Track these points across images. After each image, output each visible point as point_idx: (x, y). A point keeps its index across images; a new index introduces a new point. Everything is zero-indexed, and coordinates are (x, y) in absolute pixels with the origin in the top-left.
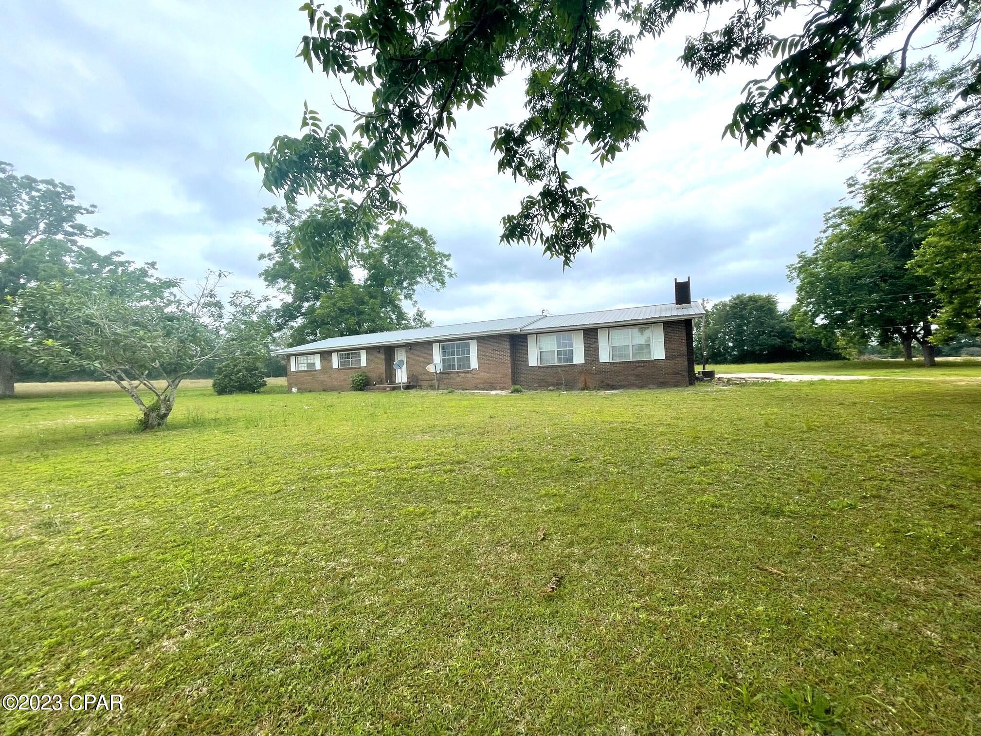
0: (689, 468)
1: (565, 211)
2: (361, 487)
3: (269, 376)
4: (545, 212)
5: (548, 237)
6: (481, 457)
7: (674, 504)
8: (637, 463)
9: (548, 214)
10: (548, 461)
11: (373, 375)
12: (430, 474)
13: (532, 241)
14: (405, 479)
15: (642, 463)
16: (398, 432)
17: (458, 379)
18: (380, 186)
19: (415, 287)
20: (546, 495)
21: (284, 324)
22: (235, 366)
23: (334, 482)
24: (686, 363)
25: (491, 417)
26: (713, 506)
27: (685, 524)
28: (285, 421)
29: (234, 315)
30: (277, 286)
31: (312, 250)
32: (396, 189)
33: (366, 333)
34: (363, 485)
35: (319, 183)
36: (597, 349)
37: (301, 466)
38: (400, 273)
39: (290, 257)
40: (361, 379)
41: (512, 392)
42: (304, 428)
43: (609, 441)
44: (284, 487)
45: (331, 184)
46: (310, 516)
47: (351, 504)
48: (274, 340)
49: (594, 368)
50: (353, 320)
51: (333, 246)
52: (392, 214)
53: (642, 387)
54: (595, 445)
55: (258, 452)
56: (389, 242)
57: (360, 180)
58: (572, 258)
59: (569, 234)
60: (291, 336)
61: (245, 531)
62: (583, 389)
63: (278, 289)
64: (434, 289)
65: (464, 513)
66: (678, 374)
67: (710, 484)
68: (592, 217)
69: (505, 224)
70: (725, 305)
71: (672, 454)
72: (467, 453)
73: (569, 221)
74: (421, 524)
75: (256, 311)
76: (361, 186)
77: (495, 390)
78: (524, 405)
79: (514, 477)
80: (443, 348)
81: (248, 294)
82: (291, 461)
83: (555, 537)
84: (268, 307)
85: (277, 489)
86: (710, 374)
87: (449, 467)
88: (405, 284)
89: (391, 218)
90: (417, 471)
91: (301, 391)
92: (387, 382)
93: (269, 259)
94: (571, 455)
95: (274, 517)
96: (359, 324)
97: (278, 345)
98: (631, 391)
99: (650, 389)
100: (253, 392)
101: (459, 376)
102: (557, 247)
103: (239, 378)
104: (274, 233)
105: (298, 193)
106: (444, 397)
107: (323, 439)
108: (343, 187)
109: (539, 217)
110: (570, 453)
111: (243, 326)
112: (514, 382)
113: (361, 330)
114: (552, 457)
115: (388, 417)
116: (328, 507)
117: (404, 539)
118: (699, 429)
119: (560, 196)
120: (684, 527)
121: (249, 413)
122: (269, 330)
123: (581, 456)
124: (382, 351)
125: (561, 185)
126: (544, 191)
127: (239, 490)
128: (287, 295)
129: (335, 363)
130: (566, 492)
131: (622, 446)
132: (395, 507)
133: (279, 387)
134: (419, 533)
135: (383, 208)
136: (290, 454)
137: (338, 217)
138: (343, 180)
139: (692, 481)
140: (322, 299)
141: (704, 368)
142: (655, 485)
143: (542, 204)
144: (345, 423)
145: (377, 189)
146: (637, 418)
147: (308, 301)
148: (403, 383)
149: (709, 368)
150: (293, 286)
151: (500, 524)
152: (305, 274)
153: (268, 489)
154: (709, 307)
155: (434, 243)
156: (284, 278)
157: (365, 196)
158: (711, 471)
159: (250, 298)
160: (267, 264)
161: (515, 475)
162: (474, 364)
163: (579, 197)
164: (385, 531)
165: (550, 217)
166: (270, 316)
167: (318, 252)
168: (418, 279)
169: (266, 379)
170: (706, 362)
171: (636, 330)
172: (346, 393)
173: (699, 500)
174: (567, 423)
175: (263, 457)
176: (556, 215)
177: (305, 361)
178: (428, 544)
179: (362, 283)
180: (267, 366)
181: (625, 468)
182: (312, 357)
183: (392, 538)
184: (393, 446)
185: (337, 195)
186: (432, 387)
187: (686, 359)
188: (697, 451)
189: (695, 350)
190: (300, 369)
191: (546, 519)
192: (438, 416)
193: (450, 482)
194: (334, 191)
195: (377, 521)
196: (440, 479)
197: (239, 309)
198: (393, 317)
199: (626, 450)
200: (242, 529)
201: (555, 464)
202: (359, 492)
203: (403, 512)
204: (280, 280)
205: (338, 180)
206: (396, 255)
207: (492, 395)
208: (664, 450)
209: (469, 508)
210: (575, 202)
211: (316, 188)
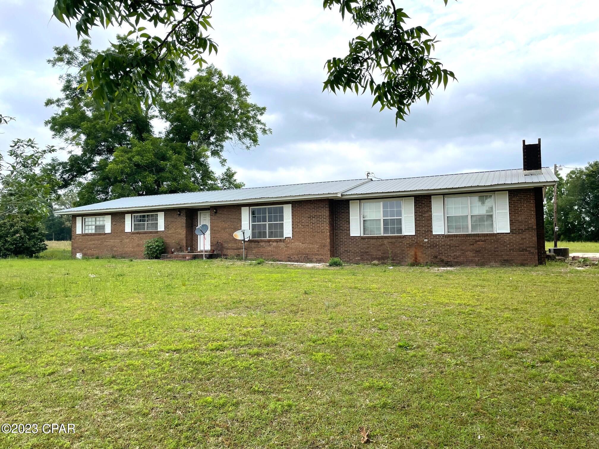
0: (542, 362)
1: (400, 55)
2: (150, 371)
3: (51, 239)
4: (377, 56)
5: (379, 85)
6: (294, 339)
7: (525, 404)
8: (479, 355)
9: (380, 58)
10: (373, 347)
11: (171, 241)
12: (233, 358)
13: (361, 89)
14: (203, 363)
15: (484, 353)
16: (198, 307)
17: (269, 248)
18: (188, 20)
19: (224, 144)
20: (370, 388)
21: (72, 180)
22: (12, 226)
23: (119, 365)
24: (535, 239)
25: (306, 293)
26: (572, 408)
27: (539, 430)
28: (66, 291)
29: (13, 167)
30: (65, 136)
31: (106, 90)
32: (206, 24)
33: (165, 193)
34: (153, 368)
35: (117, 14)
36: (429, 219)
37: (82, 343)
38: (207, 127)
39: (82, 104)
40: (157, 246)
41: (330, 265)
42: (89, 300)
43: (445, 326)
44: (59, 368)
45: (131, 15)
46: (88, 404)
47: (138, 391)
48: (59, 197)
49: (426, 240)
50: (151, 179)
51: (130, 86)
52: (200, 53)
53: (482, 264)
54: (428, 329)
55: (32, 326)
56: (195, 91)
57: (164, 11)
58: (406, 109)
59: (403, 82)
60: (79, 194)
61: (11, 418)
62: (413, 265)
63: (67, 140)
64: (244, 146)
65: (272, 406)
66: (526, 250)
67: (568, 382)
68: (431, 62)
69: (330, 68)
70: (581, 172)
71: (521, 345)
72: (278, 334)
73: (404, 67)
74: (220, 419)
75: (39, 162)
76: (166, 18)
77: (311, 262)
78: (344, 281)
79: (333, 364)
80: (253, 213)
81: (30, 143)
82: (69, 338)
83: (381, 439)
84: (53, 160)
85: (50, 371)
86: (564, 253)
87: (256, 350)
88: (212, 139)
89: (199, 57)
90: (218, 353)
91: (86, 257)
92: (187, 249)
93: (58, 105)
94: (400, 340)
95: (46, 404)
96: (158, 183)
97: (63, 204)
98: (468, 269)
99: (492, 267)
100: (31, 256)
101: (270, 245)
102: (389, 97)
103: (15, 240)
104: (64, 76)
105: (93, 24)
106: (251, 268)
107: (109, 313)
108: (144, 18)
109: (370, 61)
110: (397, 337)
111: (24, 181)
112: (333, 254)
113: (161, 189)
114: (376, 342)
115: (187, 289)
116: (111, 394)
117: (199, 435)
118: (552, 316)
119: (395, 38)
120: (538, 433)
121: (24, 280)
122: (54, 186)
123: (411, 343)
124: (183, 213)
125: (396, 25)
126: (376, 31)
127: (8, 370)
128: (76, 147)
129: (128, 226)
130: (394, 385)
131: (461, 333)
132: (190, 395)
133: (62, 252)
134: (218, 429)
135: (191, 45)
136: (69, 330)
137: (138, 53)
138: (145, 11)
139: (546, 377)
140: (115, 153)
141: (556, 245)
142: (501, 380)
143: (373, 47)
144: (136, 295)
145: (184, 23)
146: (478, 300)
147: (100, 154)
148: (206, 252)
149: (561, 245)
150: (83, 137)
151: (315, 421)
152: (98, 124)
153: (41, 370)
154: (564, 174)
155: (247, 94)
156: (74, 127)
157: (171, 30)
158: (569, 366)
159: (33, 147)
160: (56, 111)
161: (333, 362)
162: (288, 231)
163: (417, 40)
164: (177, 426)
165: (383, 63)
166: (56, 170)
167: (112, 92)
168: (227, 134)
169: (46, 242)
170: (557, 238)
171: (475, 199)
172: (139, 261)
173: (555, 400)
174: (394, 303)
175: (38, 332)
176: (390, 60)
177: (94, 223)
178: (228, 442)
179: (163, 136)
180: (49, 228)
181: (464, 359)
182: (100, 218)
183: (185, 434)
184: (191, 323)
185: (137, 28)
186: (239, 257)
187: (534, 233)
188: (550, 342)
189: (545, 223)
190: (87, 232)
191: (369, 417)
192: (245, 290)
193: (257, 368)
194: (134, 23)
195: (168, 412)
196: (244, 364)
197: (19, 160)
198: (198, 175)
199: (465, 338)
200: (8, 416)
201: (381, 351)
202: (149, 376)
203: (199, 402)
204: (69, 130)
205: (140, 10)
206: (204, 106)
207: (308, 268)
208: (511, 339)
209: (279, 400)
210: (412, 45)
211: (113, 19)
